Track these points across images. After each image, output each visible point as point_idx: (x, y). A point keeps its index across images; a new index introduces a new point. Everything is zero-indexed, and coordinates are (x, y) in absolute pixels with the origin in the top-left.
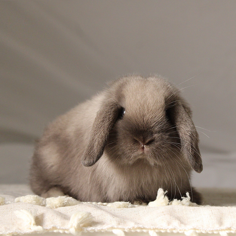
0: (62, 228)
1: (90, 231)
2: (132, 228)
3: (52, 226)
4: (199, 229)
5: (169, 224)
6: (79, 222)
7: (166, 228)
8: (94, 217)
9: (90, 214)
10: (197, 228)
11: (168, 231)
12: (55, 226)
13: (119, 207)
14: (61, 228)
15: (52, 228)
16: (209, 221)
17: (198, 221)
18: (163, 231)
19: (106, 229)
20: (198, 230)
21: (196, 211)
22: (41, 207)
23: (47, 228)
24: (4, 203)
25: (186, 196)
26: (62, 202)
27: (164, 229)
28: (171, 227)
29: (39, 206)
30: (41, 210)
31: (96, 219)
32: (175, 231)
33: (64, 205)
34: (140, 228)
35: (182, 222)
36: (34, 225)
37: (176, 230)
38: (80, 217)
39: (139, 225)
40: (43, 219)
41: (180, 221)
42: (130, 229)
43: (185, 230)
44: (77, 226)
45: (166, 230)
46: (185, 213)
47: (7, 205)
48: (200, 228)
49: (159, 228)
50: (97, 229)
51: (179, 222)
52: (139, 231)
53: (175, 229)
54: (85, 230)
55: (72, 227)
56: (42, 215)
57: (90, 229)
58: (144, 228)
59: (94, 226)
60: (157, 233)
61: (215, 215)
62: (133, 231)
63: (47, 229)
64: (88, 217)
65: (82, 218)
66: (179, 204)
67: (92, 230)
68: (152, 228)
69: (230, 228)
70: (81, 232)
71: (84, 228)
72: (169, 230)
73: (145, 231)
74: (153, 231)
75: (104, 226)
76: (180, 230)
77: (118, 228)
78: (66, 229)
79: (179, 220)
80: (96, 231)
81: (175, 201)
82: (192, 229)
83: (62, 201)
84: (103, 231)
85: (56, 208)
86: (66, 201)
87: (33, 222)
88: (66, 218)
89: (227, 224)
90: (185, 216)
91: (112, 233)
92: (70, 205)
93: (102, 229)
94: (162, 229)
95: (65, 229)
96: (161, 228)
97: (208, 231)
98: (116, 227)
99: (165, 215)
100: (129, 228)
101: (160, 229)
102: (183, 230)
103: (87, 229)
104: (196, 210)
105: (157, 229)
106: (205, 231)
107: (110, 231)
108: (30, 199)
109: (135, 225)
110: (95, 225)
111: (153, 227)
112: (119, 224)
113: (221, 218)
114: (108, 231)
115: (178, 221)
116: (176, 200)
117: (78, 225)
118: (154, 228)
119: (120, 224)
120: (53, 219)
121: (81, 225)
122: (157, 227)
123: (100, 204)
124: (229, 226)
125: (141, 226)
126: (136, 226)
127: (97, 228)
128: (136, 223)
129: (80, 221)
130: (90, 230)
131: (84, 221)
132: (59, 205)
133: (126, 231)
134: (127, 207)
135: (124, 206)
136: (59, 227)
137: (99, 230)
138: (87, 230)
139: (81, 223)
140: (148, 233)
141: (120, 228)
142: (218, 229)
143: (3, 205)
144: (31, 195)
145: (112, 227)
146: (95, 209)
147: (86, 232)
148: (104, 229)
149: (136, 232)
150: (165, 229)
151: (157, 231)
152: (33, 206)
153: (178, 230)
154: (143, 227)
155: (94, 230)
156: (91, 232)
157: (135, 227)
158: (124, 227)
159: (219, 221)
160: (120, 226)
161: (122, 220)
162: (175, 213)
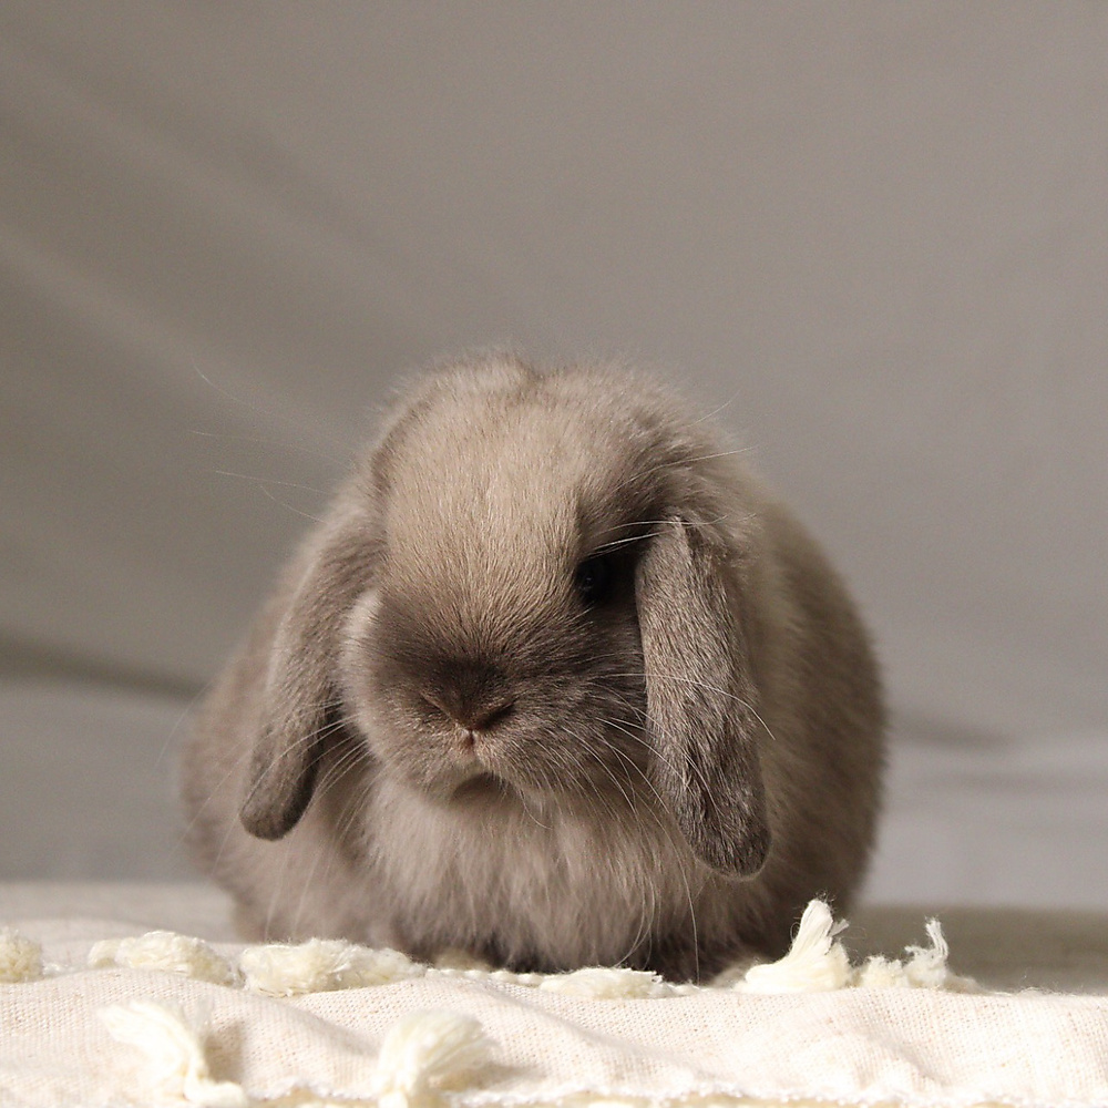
0: (341, 1096)
2: (684, 1099)
3: (291, 1081)
4: (1018, 1106)
5: (864, 1077)
6: (424, 1066)
7: (855, 1100)
8: (495, 1043)
9: (476, 1024)
10: (1006, 1101)
12: (307, 1087)
13: (607, 994)
14: (335, 1094)
15: (288, 1093)
16: (1058, 1068)
17: (1004, 1065)
19: (560, 1103)
21: (993, 1017)
22: (223, 989)
23: (267, 1096)
24: (36, 973)
25: (926, 943)
26: (327, 967)
27: (841, 1103)
28: (874, 1093)
29: (216, 987)
30: (227, 1007)
31: (504, 1054)
33: (334, 984)
34: (723, 1098)
35: (926, 1073)
36: (201, 1076)
38: (430, 1040)
39: (717, 1082)
40: (238, 1051)
41: (920, 1067)
42: (675, 1102)
44: (417, 1083)
46: (936, 1027)
47: (48, 982)
48: (1019, 1100)
49: (819, 1099)
50: (511, 1103)
51: (915, 1070)
53: (896, 1104)
54: (454, 1105)
55: (390, 1088)
56: (237, 1031)
57: (477, 1099)
58: (745, 1099)
59: (497, 1085)
61: (1088, 1035)
63: (265, 1100)
64: (468, 1039)
65: (440, 1044)
66: (898, 981)
67: (489, 1105)
68: (785, 1100)
71: (448, 1097)
75: (544, 1085)
77: (614, 1097)
78: (359, 1099)
79: (914, 1059)
81: (876, 967)
82: (981, 1104)
83: (327, 962)
85: (294, 994)
86: (346, 966)
87: (197, 1062)
88: (353, 1045)
90: (939, 1039)
92: (362, 984)
93: (536, 1104)
94: (835, 1104)
95: (355, 1097)
96: (830, 1097)
98: (605, 1090)
99: (840, 1033)
100: (673, 1096)
101: (825, 1103)
103: (467, 1101)
104: (991, 1012)
105: (810, 1102)
108: (168, 953)
109: (703, 1085)
110: (498, 1081)
111: (790, 1095)
112: (619, 1077)
115: (908, 1064)
116: (881, 959)
117: (423, 1078)
118: (796, 1098)
119: (623, 1078)
120: (290, 1051)
121: (434, 1080)
122: (809, 1095)
123: (502, 978)
125: (729, 1087)
126: (705, 1089)
127: (512, 1093)
128: (701, 1074)
129: (432, 1060)
131: (447, 1059)
132: (311, 980)
134: (645, 995)
135: (626, 989)
136: (323, 1092)
137: (522, 1106)
138: (463, 1106)
139: (435, 1070)
141: (628, 1099)
143: (32, 979)
144: (172, 934)
145: (588, 1092)
148: (546, 1098)
150: (847, 1106)
152: (186, 985)
154: (738, 1095)
155: (498, 1104)
157: (703, 1094)
158: (648, 1093)
160: (626, 1089)
161: (633, 1057)
162: (889, 1024)
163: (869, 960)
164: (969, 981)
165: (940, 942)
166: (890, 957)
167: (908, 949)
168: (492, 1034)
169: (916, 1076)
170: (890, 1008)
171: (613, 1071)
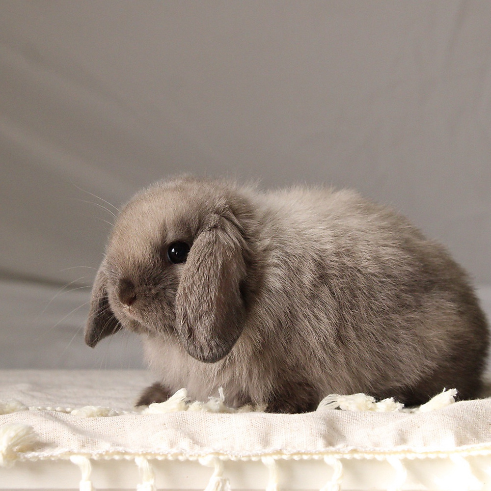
1: (31, 460)
2: (104, 453)
4: (225, 454)
5: (172, 444)
6: (10, 443)
7: (166, 452)
8: (38, 435)
9: (31, 428)
10: (221, 452)
11: (170, 458)
13: (92, 415)
16: (244, 439)
17: (225, 439)
18: (160, 458)
19: (59, 456)
20: (223, 454)
21: (224, 422)
27: (161, 454)
28: (174, 450)
31: (44, 438)
32: (181, 458)
34: (118, 453)
35: (196, 441)
37: (184, 455)
38: (13, 434)
39: (117, 447)
41: (193, 440)
42: (101, 455)
43: (199, 455)
44: (7, 450)
45: (166, 455)
46: (204, 426)
48: (226, 451)
49: (153, 453)
50: (42, 456)
51: (191, 442)
52: (117, 457)
53: (181, 454)
54: (22, 457)
57: (30, 455)
58: (126, 453)
60: (149, 461)
62: (106, 458)
64: (27, 433)
65: (16, 435)
67: (34, 457)
68: (140, 453)
69: (280, 450)
70: (14, 461)
71: (19, 454)
72: (172, 456)
73: (127, 457)
74: (142, 458)
75: (57, 449)
76: (191, 456)
77: (79, 453)
79: (193, 439)
80: (42, 459)
81: (196, 404)
82: (212, 453)
84: (53, 459)
89: (277, 443)
90: (204, 430)
91: (68, 463)
93: (51, 456)
94: (159, 454)
96: (157, 452)
97: (241, 456)
98: (76, 451)
99: (166, 429)
100: (100, 452)
101: (155, 454)
102: (197, 455)
103: (26, 456)
104: (223, 420)
105: (150, 454)
106: (235, 456)
107: (66, 458)
109: (111, 448)
110: (40, 449)
112: (83, 446)
113: (267, 434)
114: (62, 458)
115: (189, 439)
117: (10, 449)
118: (145, 452)
119: (85, 446)
121: (16, 448)
122: (149, 451)
123: (60, 410)
124: (279, 448)
125: (120, 449)
126: (112, 450)
127: (42, 453)
128: (114, 444)
129: (12, 442)
130: (31, 458)
131: (19, 441)
133: (95, 458)
134: (106, 416)
135: (99, 413)
137: (45, 457)
138: (25, 458)
139: (14, 445)
140: (133, 461)
141: (84, 454)
142: (259, 452)
145: (70, 452)
146: (44, 419)
147: (24, 460)
148: (54, 455)
149: (113, 460)
150: (163, 455)
151: (149, 457)
153: (187, 456)
154: (123, 452)
155: (37, 457)
156: (33, 460)
157: (111, 452)
158: (91, 452)
159: (263, 439)
160: (83, 451)
161: (90, 439)
162: (187, 425)
165: (222, 395)
168: (39, 432)
169: (191, 444)
170: (188, 419)
171: (81, 444)
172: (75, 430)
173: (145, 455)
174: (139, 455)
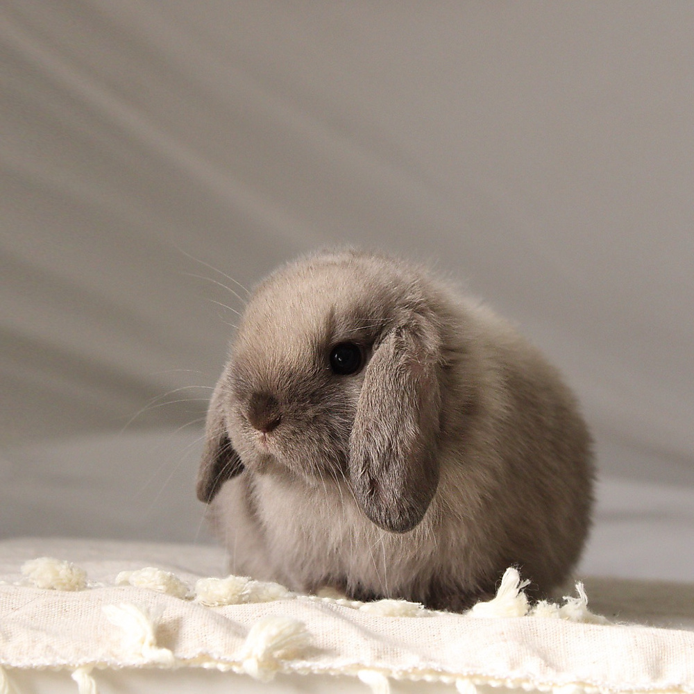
0: (225, 659)
1: (299, 672)
2: (410, 671)
3: (199, 650)
4: (594, 684)
5: (514, 664)
6: (269, 645)
7: (504, 677)
8: (312, 635)
9: (302, 625)
10: (588, 681)
11: (510, 685)
12: (207, 653)
13: (392, 614)
14: (222, 658)
15: (197, 656)
16: (623, 665)
17: (594, 663)
18: (494, 684)
19: (342, 669)
20: (590, 685)
21: (593, 636)
22: (176, 600)
23: (185, 657)
24: (82, 587)
25: (575, 595)
26: (238, 591)
27: (497, 677)
28: (517, 674)
29: (174, 598)
30: (174, 608)
31: (320, 642)
32: (527, 686)
33: (241, 601)
34: (432, 671)
35: (549, 663)
36: (151, 645)
37: (531, 682)
38: (274, 631)
39: (430, 663)
40: (177, 633)
41: (546, 661)
42: (405, 673)
43: (554, 684)
44: (265, 654)
45: (504, 680)
46: (562, 640)
47: (89, 591)
48: (596, 681)
49: (484, 675)
50: (316, 668)
51: (543, 662)
52: (429, 678)
53: (527, 680)
54: (286, 667)
55: (249, 656)
56: (178, 623)
57: (298, 665)
58: (443, 672)
59: (312, 658)
60: (477, 687)
62: (413, 678)
63: (184, 659)
64: (296, 632)
65: (280, 634)
66: (553, 615)
67: (304, 668)
68: (465, 674)
69: (679, 685)
70: (274, 672)
71: (282, 663)
72: (513, 681)
73: (445, 679)
74: (467, 681)
75: (339, 659)
76: (541, 684)
77: (372, 668)
78: (234, 662)
79: (545, 658)
80: (316, 672)
81: (542, 604)
82: (574, 682)
83: (238, 589)
84: (332, 673)
85: (219, 605)
86: (248, 591)
87: (150, 637)
88: (238, 631)
89: (673, 675)
90: (562, 646)
91: (355, 681)
92: (258, 601)
93: (330, 669)
94: (493, 678)
95: (232, 660)
96: (490, 674)
97: (619, 691)
98: (367, 664)
99: (505, 640)
100: (404, 669)
101: (487, 677)
102: (550, 684)
103: (292, 666)
105: (479, 676)
106: (610, 690)
107: (353, 673)
108: (153, 579)
109: (421, 663)
110: (313, 656)
111: (468, 672)
112: (379, 657)
113: (658, 660)
114: (347, 674)
115: (539, 659)
116: (545, 602)
117: (268, 654)
118: (471, 673)
119: (381, 658)
120: (204, 634)
121: (277, 654)
122: (478, 672)
123: (342, 603)
124: (676, 682)
125: (435, 666)
126: (422, 666)
127: (317, 663)
128: (424, 658)
129: (273, 643)
130: (299, 669)
131: (283, 642)
132: (229, 598)
133: (396, 676)
134: (414, 615)
135: (402, 612)
136: (216, 656)
137: (321, 670)
138: (290, 668)
139: (276, 648)
140: (453, 686)
141: (380, 669)
142: (647, 687)
143: (80, 590)
144: (156, 569)
145: (358, 664)
147: (289, 672)
148: (335, 667)
149: (423, 682)
150: (499, 679)
151: (478, 682)
152: (157, 597)
153: (536, 683)
154: (440, 670)
155: (309, 668)
156: (302, 673)
157: (420, 668)
158: (390, 666)
159: (653, 667)
160: (379, 664)
161: (389, 647)
162: (536, 637)
163: (538, 603)
164: (602, 618)
165: (583, 596)
166: (550, 601)
167: (564, 598)
168: (313, 631)
169: (542, 666)
170: (538, 629)
171: (376, 654)
172: (367, 633)
173: (471, 677)
174: (463, 677)
